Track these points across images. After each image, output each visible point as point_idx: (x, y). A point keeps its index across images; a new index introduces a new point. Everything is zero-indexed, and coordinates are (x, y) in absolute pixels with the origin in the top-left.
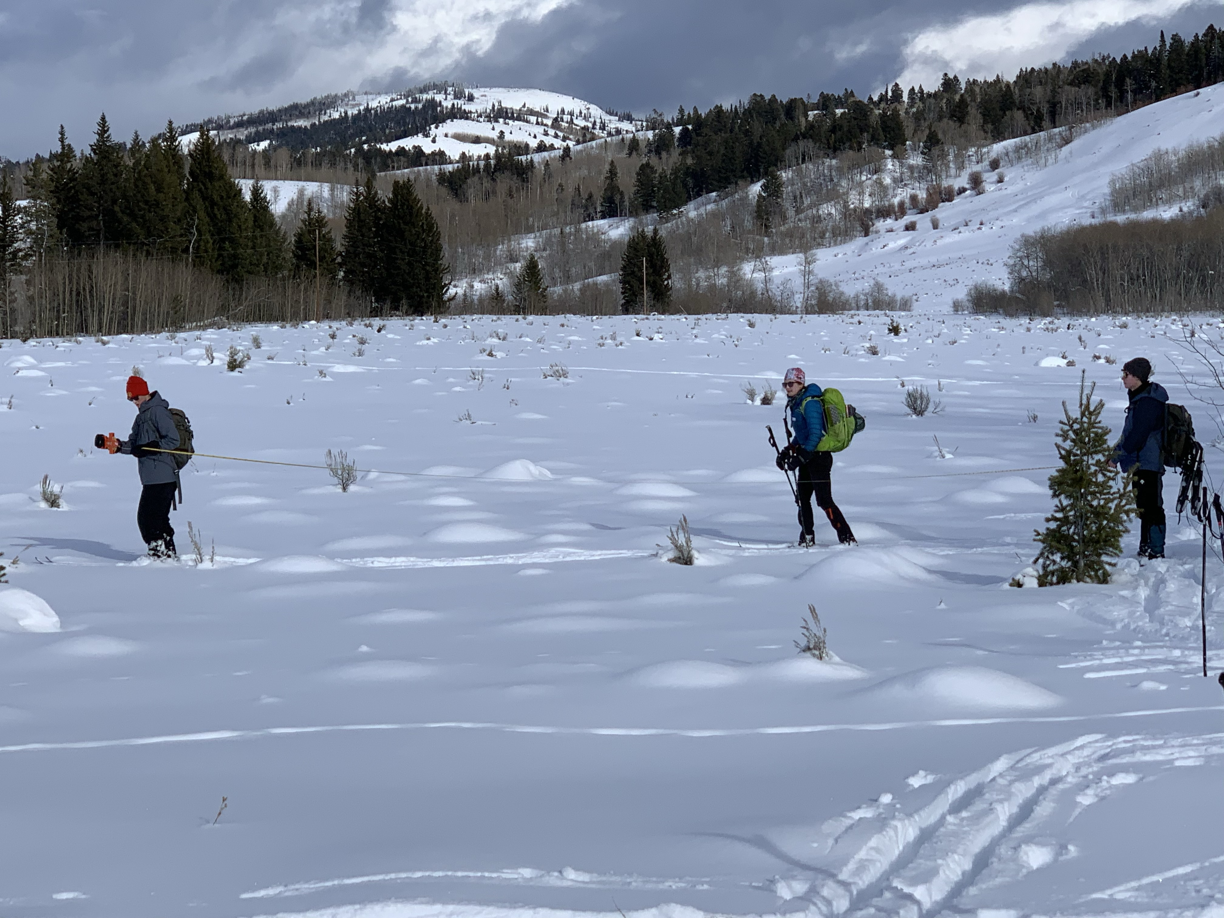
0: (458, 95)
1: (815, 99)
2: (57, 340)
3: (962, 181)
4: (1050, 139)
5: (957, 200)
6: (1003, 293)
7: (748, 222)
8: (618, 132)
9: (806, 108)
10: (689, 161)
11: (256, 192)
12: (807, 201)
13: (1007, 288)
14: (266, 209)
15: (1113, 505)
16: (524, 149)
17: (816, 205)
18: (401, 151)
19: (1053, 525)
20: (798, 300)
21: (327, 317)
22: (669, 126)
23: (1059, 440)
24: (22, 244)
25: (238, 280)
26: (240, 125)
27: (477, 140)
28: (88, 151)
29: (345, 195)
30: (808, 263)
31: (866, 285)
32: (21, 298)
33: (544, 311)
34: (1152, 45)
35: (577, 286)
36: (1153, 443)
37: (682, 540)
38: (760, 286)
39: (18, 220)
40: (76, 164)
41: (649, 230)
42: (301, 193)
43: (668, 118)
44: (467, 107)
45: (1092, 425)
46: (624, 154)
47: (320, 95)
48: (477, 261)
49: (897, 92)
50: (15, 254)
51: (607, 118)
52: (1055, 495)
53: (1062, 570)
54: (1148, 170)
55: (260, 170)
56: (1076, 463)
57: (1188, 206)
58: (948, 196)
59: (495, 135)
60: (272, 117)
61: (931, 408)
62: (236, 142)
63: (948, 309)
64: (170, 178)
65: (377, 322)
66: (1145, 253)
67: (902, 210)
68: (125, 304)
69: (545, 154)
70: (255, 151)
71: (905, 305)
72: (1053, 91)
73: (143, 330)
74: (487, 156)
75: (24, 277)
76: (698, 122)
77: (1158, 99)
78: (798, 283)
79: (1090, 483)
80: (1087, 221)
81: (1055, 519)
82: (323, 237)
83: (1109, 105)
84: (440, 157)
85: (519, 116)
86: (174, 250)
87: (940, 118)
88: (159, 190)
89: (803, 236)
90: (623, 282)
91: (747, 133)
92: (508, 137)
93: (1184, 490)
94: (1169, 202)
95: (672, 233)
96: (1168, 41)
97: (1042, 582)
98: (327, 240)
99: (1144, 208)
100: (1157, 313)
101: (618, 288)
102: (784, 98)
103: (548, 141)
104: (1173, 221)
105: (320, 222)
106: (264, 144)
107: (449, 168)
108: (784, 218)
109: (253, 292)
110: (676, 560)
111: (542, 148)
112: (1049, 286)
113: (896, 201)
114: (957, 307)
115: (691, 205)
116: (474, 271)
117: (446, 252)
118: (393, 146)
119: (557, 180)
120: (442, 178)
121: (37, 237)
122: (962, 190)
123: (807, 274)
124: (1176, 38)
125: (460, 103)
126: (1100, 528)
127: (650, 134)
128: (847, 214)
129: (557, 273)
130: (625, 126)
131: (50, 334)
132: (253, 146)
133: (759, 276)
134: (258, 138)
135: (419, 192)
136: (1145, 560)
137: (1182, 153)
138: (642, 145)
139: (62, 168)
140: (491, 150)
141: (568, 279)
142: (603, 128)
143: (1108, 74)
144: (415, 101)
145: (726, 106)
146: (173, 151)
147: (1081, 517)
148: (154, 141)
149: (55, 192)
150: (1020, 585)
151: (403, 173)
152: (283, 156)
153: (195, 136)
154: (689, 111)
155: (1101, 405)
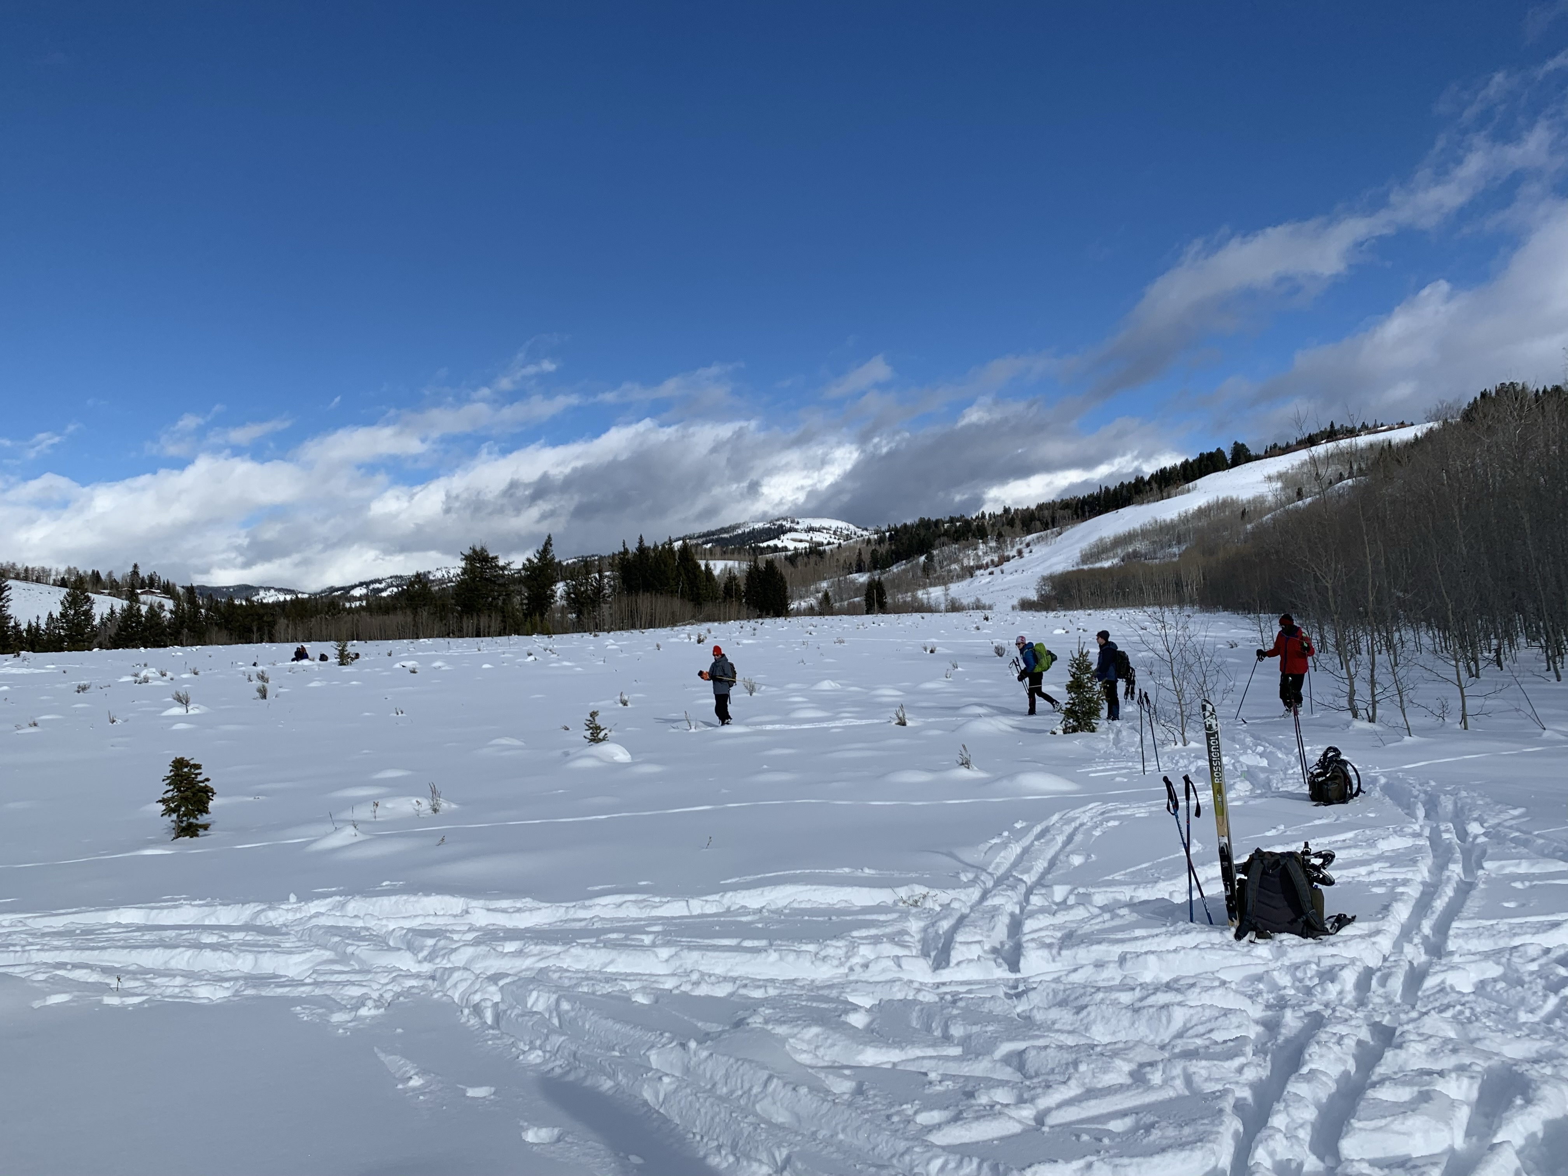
0: (792, 522)
1: (947, 519)
2: (623, 632)
3: (1014, 552)
4: (1052, 533)
5: (1012, 561)
6: (1034, 602)
7: (919, 573)
8: (862, 536)
9: (944, 523)
10: (893, 547)
11: (707, 566)
12: (945, 563)
13: (1036, 599)
14: (711, 573)
15: (1095, 697)
16: (821, 544)
17: (949, 565)
18: (768, 547)
19: (1068, 706)
20: (943, 607)
21: (738, 619)
22: (884, 533)
23: (1070, 668)
24: (607, 591)
25: (700, 604)
26: (699, 537)
27: (801, 541)
28: (635, 550)
29: (745, 566)
30: (947, 590)
31: (973, 599)
32: (606, 614)
33: (832, 614)
34: (1096, 491)
35: (846, 603)
36: (1112, 669)
37: (901, 715)
38: (925, 601)
39: (606, 581)
40: (630, 556)
41: (877, 578)
42: (726, 566)
43: (883, 529)
44: (796, 527)
45: (1084, 661)
46: (865, 545)
47: (733, 523)
48: (803, 593)
49: (983, 514)
50: (604, 596)
51: (857, 530)
52: (1069, 693)
53: (1073, 726)
54: (1096, 546)
55: (708, 556)
56: (1078, 678)
57: (1116, 561)
58: (1008, 559)
59: (808, 538)
60: (712, 533)
61: (1006, 653)
62: (697, 545)
63: (1010, 609)
64: (671, 561)
65: (760, 621)
66: (1097, 582)
67: (987, 566)
68: (651, 616)
69: (831, 546)
70: (705, 549)
71: (990, 608)
72: (1053, 513)
73: (659, 627)
74: (806, 548)
75: (608, 605)
76: (896, 530)
77: (1100, 514)
78: (942, 599)
79: (1085, 687)
80: (1071, 569)
81: (1069, 703)
82: (736, 585)
83: (1078, 517)
84: (785, 549)
85: (819, 530)
86: (672, 592)
87: (1003, 525)
88: (665, 566)
89: (944, 578)
90: (866, 600)
91: (918, 535)
92: (814, 539)
93: (1127, 689)
94: (1107, 559)
95: (886, 579)
96: (1103, 489)
97: (1065, 732)
98: (738, 586)
99: (1096, 562)
100: (1104, 608)
101: (864, 603)
102: (933, 519)
103: (832, 540)
104: (1109, 568)
105: (735, 578)
106: (710, 545)
107: (789, 553)
108: (935, 571)
109: (706, 609)
110: (899, 724)
111: (829, 543)
112: (1054, 597)
113: (984, 562)
114: (1013, 608)
115: (894, 566)
116: (801, 597)
117: (789, 590)
118: (765, 544)
119: (836, 557)
120: (786, 558)
121: (614, 588)
122: (1014, 557)
123: (946, 595)
124: (1106, 488)
125: (793, 525)
126: (1090, 708)
127: (876, 536)
128: (963, 568)
129: (837, 597)
130: (865, 533)
131: (619, 630)
132: (705, 546)
133: (925, 596)
134: (707, 543)
135: (777, 564)
136: (1110, 721)
137: (1112, 538)
138: (872, 541)
139: (624, 558)
140: (807, 545)
141: (842, 600)
142: (855, 534)
143: (1077, 504)
144: (774, 525)
145: (908, 523)
146: (671, 549)
147: (1081, 703)
148: (663, 546)
149: (621, 569)
150: (1055, 733)
151: (770, 556)
152: (718, 550)
153: (680, 542)
154: (892, 526)
155: (1088, 652)
